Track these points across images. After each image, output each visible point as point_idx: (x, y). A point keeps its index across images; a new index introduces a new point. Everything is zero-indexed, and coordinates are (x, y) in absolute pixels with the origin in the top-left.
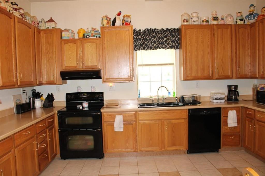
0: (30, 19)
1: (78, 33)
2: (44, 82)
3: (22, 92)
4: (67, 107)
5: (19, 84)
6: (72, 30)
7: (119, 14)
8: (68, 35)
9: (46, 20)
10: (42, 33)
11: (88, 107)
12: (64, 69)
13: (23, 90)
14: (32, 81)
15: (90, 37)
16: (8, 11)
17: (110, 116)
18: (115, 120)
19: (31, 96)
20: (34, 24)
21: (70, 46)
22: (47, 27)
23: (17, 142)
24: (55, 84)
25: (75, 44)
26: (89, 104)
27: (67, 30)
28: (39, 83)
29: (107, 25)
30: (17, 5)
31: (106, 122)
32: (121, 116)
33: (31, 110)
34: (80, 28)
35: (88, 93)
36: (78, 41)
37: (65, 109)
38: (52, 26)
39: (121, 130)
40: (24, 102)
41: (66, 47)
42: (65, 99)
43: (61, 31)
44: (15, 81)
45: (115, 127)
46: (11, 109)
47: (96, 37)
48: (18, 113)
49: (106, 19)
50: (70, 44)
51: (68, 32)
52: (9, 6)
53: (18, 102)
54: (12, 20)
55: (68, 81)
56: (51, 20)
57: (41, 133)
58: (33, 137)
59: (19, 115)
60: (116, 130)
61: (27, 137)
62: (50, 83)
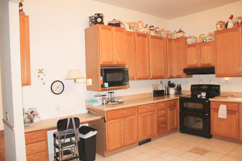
0: (164, 33)
1: (200, 38)
2: (174, 76)
3: (160, 82)
4: (191, 95)
5: (151, 77)
6: (194, 37)
7: (231, 17)
8: (191, 40)
9: (177, 31)
10: (173, 41)
11: (205, 96)
12: (188, 67)
13: (161, 82)
14: (163, 76)
15: (207, 41)
16: (146, 33)
17: (216, 105)
18: (219, 108)
19: (167, 86)
20: (168, 35)
21: (191, 49)
22: (177, 37)
23: (140, 111)
24: (182, 78)
25: (195, 48)
26: (206, 94)
27: (190, 37)
28: (170, 77)
29: (221, 29)
30: (154, 27)
31: (213, 109)
32: (225, 106)
33: (164, 95)
34: (201, 34)
35: (207, 85)
36: (197, 44)
37: (190, 97)
38: (180, 36)
39: (225, 117)
40: (160, 89)
41: (189, 50)
42: (190, 89)
43: (186, 38)
44: (148, 76)
45: (219, 114)
46: (150, 93)
47: (212, 40)
48: (154, 96)
49: (220, 24)
50: (191, 48)
51: (191, 38)
52: (147, 29)
53: (156, 89)
54: (146, 38)
55: (194, 76)
56: (180, 31)
57: (162, 109)
58: (154, 110)
59: (154, 97)
60: (220, 116)
61: (148, 110)
62: (179, 77)
